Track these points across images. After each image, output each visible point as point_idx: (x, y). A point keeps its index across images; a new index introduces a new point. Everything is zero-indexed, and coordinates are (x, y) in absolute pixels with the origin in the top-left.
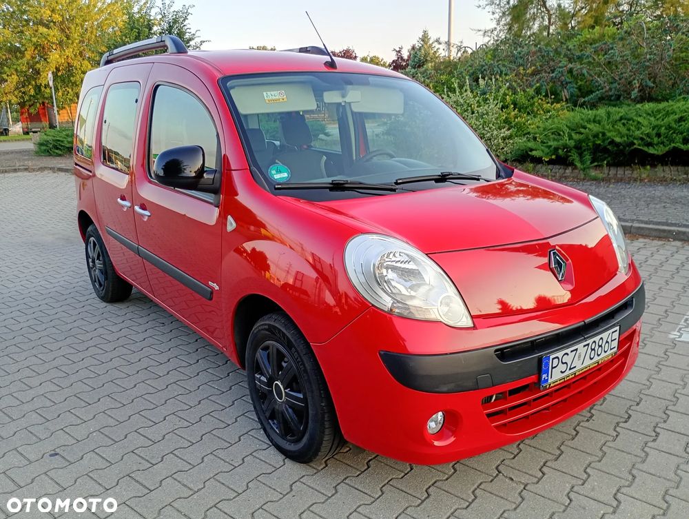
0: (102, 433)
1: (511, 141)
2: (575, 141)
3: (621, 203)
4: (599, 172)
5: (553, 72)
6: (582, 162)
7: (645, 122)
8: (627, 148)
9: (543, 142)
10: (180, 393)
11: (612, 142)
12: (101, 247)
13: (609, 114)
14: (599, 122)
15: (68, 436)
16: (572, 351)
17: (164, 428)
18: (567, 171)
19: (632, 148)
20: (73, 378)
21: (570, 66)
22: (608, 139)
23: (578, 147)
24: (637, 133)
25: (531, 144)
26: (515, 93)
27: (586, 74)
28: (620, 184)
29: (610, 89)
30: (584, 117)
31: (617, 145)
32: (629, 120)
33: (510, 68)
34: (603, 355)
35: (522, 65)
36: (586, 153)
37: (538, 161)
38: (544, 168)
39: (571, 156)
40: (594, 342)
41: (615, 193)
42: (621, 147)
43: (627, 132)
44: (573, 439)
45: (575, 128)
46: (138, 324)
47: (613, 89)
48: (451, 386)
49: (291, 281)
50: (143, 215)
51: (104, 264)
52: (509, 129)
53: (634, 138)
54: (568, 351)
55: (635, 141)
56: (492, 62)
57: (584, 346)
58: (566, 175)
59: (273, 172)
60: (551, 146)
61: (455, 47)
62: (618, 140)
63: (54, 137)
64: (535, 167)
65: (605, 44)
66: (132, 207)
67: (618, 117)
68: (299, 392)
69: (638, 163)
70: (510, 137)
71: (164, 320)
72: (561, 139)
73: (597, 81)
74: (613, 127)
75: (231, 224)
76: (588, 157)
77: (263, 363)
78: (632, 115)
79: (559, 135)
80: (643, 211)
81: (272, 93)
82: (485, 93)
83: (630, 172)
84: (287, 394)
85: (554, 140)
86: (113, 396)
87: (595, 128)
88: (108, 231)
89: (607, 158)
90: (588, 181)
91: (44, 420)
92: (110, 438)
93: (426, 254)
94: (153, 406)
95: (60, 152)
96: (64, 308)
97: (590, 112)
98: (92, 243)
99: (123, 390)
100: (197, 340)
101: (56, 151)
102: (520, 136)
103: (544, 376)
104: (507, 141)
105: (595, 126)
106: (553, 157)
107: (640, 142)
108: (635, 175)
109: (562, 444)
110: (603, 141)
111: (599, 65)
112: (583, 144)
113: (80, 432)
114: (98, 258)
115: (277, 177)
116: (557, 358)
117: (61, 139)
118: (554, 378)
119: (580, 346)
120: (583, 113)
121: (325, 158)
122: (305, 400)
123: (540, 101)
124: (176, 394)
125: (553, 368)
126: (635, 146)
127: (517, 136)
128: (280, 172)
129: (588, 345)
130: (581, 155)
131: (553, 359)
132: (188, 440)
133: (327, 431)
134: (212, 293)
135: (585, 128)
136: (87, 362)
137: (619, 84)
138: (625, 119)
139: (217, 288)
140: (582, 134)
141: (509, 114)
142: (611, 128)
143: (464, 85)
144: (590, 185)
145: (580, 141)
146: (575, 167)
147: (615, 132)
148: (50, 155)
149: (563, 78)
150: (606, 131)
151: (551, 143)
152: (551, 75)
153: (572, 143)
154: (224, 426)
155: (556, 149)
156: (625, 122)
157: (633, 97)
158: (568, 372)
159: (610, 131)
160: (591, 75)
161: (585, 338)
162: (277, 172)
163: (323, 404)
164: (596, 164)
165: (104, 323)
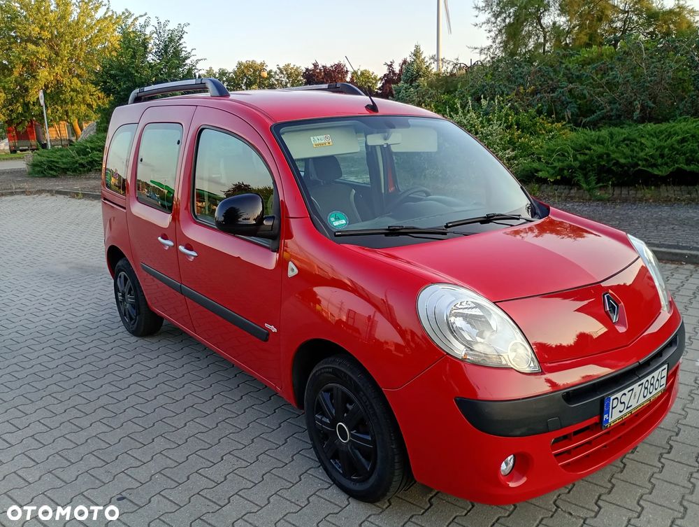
0: (164, 475)
1: (516, 162)
2: (580, 162)
3: (630, 225)
4: (604, 192)
5: (554, 92)
6: (588, 183)
7: (648, 144)
8: (632, 169)
9: (547, 163)
10: (231, 431)
11: (617, 163)
12: (133, 283)
13: (612, 135)
14: (603, 143)
15: (130, 479)
16: (629, 391)
17: (223, 468)
18: (572, 191)
19: (636, 169)
20: (122, 418)
21: (571, 86)
22: (612, 160)
23: (583, 168)
24: (642, 154)
25: (536, 165)
26: (517, 113)
27: (587, 94)
28: (625, 204)
29: (612, 110)
30: (587, 137)
31: (622, 166)
32: (632, 140)
33: (510, 88)
34: (655, 392)
35: (523, 85)
36: (591, 173)
37: (543, 181)
38: (549, 189)
39: (576, 176)
40: (647, 381)
41: (622, 215)
42: (626, 168)
43: (631, 153)
44: (622, 471)
45: (580, 149)
46: (173, 360)
47: (615, 110)
48: (524, 430)
49: (344, 318)
50: (189, 256)
51: (136, 298)
52: (513, 150)
53: (639, 160)
54: (626, 391)
55: (640, 163)
56: (493, 82)
57: (639, 385)
58: (571, 195)
59: (332, 219)
60: (555, 167)
61: (451, 63)
62: (622, 161)
63: (48, 157)
64: (540, 187)
65: (603, 63)
66: (176, 246)
67: (621, 138)
68: (367, 433)
69: (642, 183)
70: (515, 158)
71: (198, 355)
72: (566, 160)
73: (597, 101)
74: (616, 147)
75: (293, 270)
76: (593, 178)
77: (326, 405)
78: (635, 135)
79: (564, 155)
80: (653, 234)
81: (319, 137)
82: (487, 114)
83: (635, 192)
84: (352, 435)
85: (559, 160)
86: (165, 435)
87: (599, 149)
88: (144, 268)
89: (612, 178)
90: (594, 201)
91: (103, 462)
92: (172, 480)
93: (494, 303)
94: (207, 446)
95: (55, 174)
96: (95, 343)
97: (593, 133)
98: (122, 277)
99: (174, 429)
100: (236, 376)
101: (51, 172)
102: (525, 156)
103: (606, 416)
104: (512, 161)
105: (600, 148)
106: (559, 177)
107: (644, 163)
108: (639, 195)
109: (612, 476)
110: (608, 162)
111: (599, 86)
112: (588, 165)
113: (142, 474)
114: (129, 293)
115: (336, 224)
116: (617, 398)
117: (55, 160)
118: (614, 418)
119: (635, 386)
120: (586, 134)
121: (354, 191)
122: (373, 442)
123: (541, 121)
124: (227, 432)
125: (613, 408)
126: (639, 167)
127: (521, 157)
128: (339, 219)
129: (642, 384)
130: (586, 176)
131: (613, 400)
132: (250, 481)
133: (397, 472)
134: (268, 334)
135: (590, 149)
136: (133, 400)
137: (620, 104)
138: (628, 140)
139: (275, 330)
140: (586, 154)
141: (513, 134)
142: (615, 149)
143: (466, 105)
144: (596, 206)
145: (585, 162)
146: (580, 188)
147: (620, 153)
148: (45, 176)
149: (564, 98)
150: (610, 153)
151: (556, 164)
152: (552, 95)
153: (577, 164)
154: (282, 466)
155: (562, 170)
156: (629, 142)
157: (635, 118)
158: (625, 411)
159: (614, 152)
160: (591, 96)
161: (640, 378)
162: (336, 219)
163: (394, 447)
164: (601, 184)
165: (139, 358)
